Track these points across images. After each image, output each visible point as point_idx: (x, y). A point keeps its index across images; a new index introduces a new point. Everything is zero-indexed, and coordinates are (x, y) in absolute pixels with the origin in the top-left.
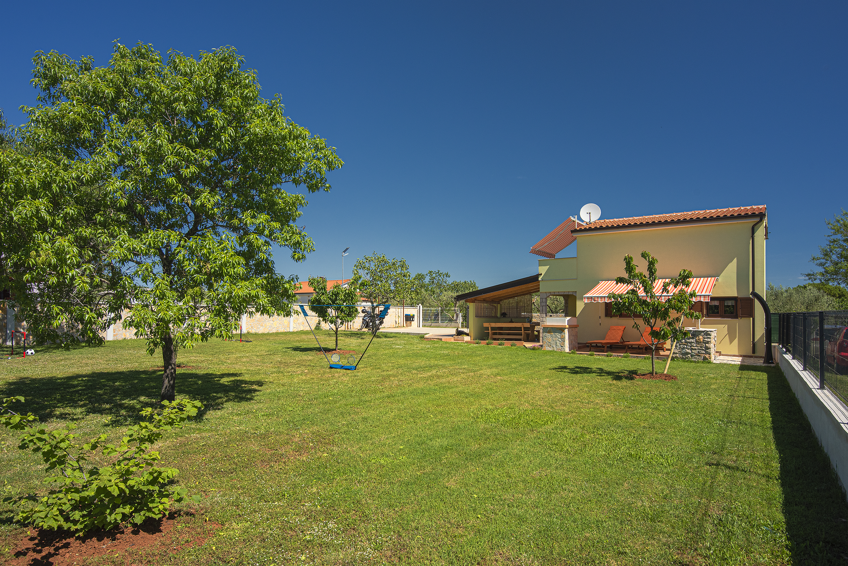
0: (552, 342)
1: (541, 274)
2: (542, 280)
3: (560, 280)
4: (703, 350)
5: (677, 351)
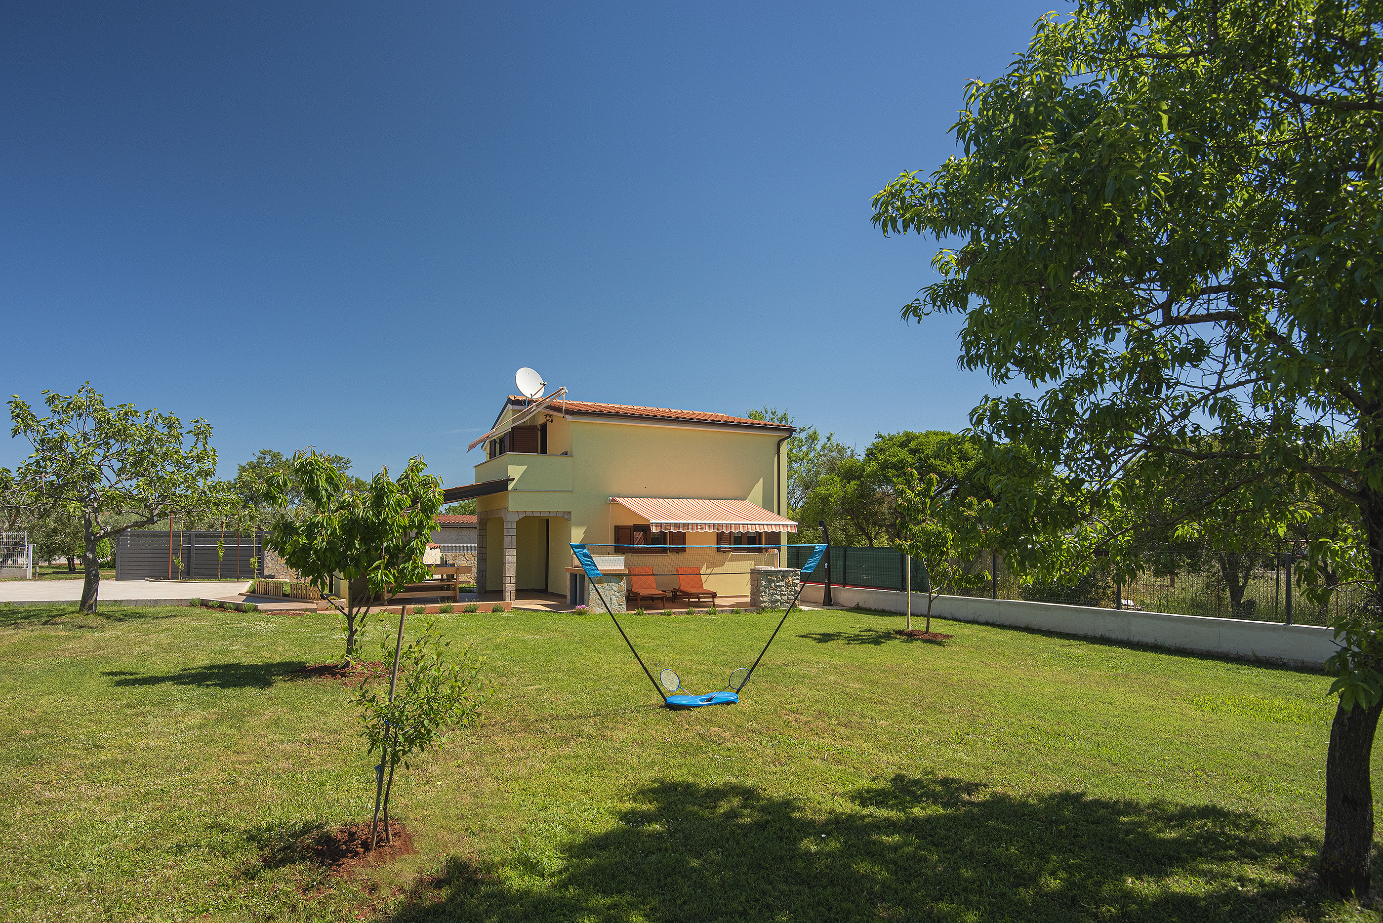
1: (513, 479)
2: (515, 490)
3: (546, 491)
4: (792, 595)
5: (765, 599)
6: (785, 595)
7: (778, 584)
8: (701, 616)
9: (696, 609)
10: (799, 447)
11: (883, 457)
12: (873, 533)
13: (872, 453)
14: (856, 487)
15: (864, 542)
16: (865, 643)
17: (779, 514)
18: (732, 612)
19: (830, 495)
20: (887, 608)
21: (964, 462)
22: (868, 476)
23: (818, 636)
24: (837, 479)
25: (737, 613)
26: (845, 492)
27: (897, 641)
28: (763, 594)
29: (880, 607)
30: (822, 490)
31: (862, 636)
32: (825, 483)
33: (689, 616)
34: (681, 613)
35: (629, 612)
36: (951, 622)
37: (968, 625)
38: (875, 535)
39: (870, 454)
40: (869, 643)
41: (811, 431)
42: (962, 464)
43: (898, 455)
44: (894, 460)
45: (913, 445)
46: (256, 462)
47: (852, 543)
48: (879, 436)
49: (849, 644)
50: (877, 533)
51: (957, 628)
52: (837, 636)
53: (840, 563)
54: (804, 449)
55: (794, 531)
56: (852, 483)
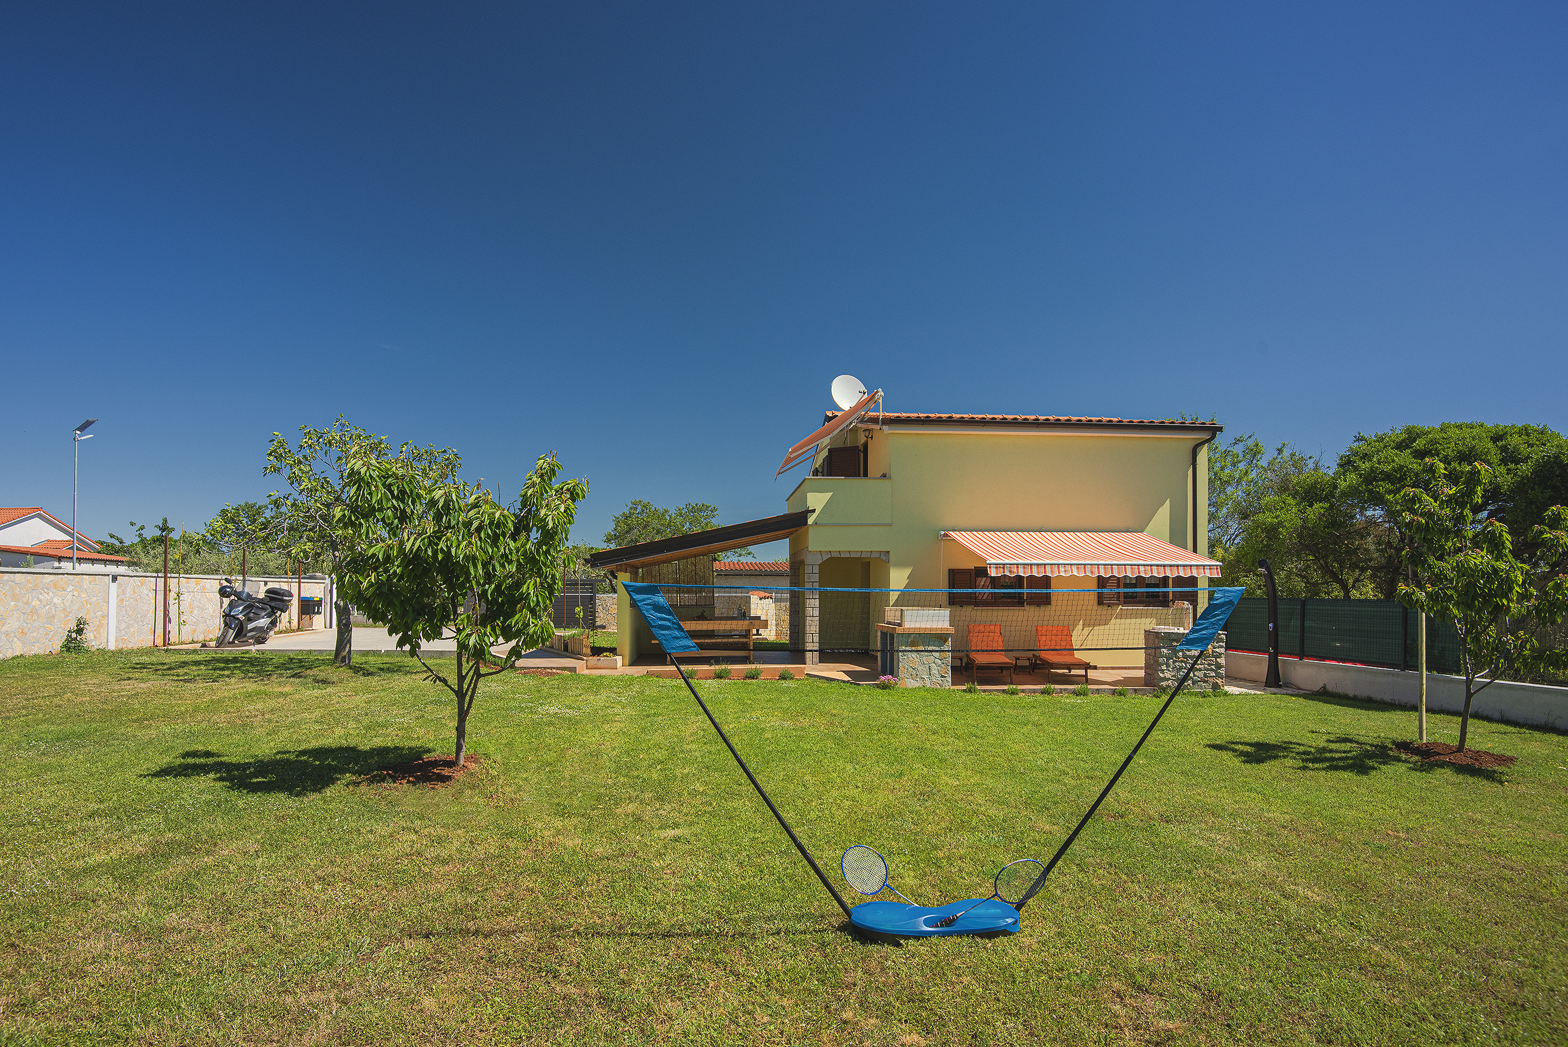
0: (920, 668)
1: (814, 511)
2: (816, 523)
3: (856, 525)
4: (1212, 670)
5: (1168, 675)
6: (1200, 670)
7: (1188, 653)
8: (1064, 697)
9: (1057, 687)
10: (1234, 465)
11: (1368, 465)
12: (1351, 581)
13: (1349, 462)
14: (1322, 511)
15: (1337, 593)
16: (1336, 768)
17: (1195, 550)
18: (1114, 692)
19: (1280, 524)
20: (1377, 696)
21: (1512, 466)
22: (1343, 494)
23: (1248, 749)
24: (1290, 501)
25: (1120, 694)
26: (1305, 520)
27: (1402, 768)
28: (1164, 667)
29: (1364, 692)
30: (1268, 518)
31: (1331, 751)
32: (1270, 508)
33: (1047, 697)
34: (1034, 691)
35: (956, 687)
36: (1502, 727)
37: (1537, 735)
38: (1354, 582)
39: (1347, 464)
40: (1344, 768)
41: (1250, 443)
42: (1508, 470)
43: (1393, 461)
44: (1387, 468)
45: (1419, 444)
46: (628, 512)
47: (1317, 594)
48: (1360, 439)
49: (1305, 768)
50: (1357, 580)
51: (1515, 739)
52: (1285, 748)
53: (1295, 622)
54: (1242, 466)
55: (1216, 574)
56: (1316, 506)
